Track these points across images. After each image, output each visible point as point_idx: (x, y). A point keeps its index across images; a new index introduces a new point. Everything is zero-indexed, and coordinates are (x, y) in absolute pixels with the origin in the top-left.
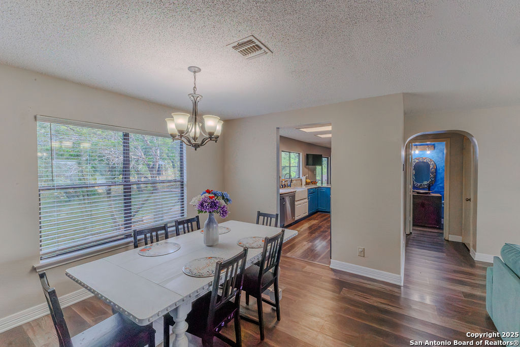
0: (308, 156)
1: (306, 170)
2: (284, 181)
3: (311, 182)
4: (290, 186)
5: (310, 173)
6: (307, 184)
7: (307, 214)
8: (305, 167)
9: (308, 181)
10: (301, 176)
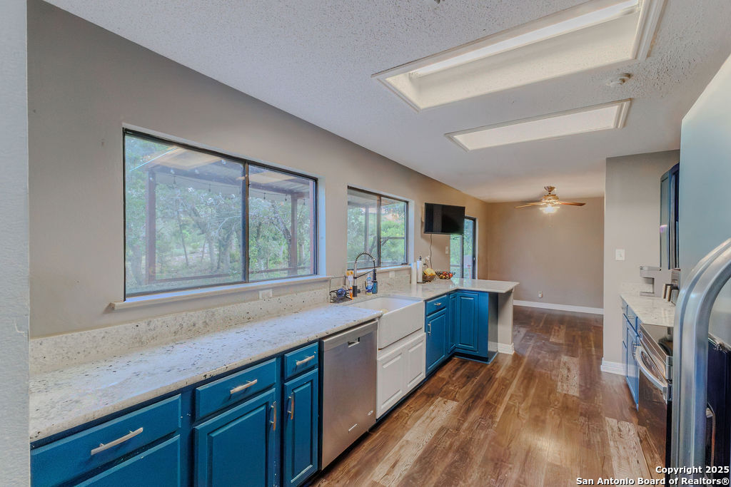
0: (430, 209)
1: (425, 244)
2: (350, 278)
3: (438, 274)
4: (374, 290)
5: (434, 250)
6: (426, 279)
7: (423, 376)
8: (422, 236)
9: (430, 272)
10: (411, 260)
